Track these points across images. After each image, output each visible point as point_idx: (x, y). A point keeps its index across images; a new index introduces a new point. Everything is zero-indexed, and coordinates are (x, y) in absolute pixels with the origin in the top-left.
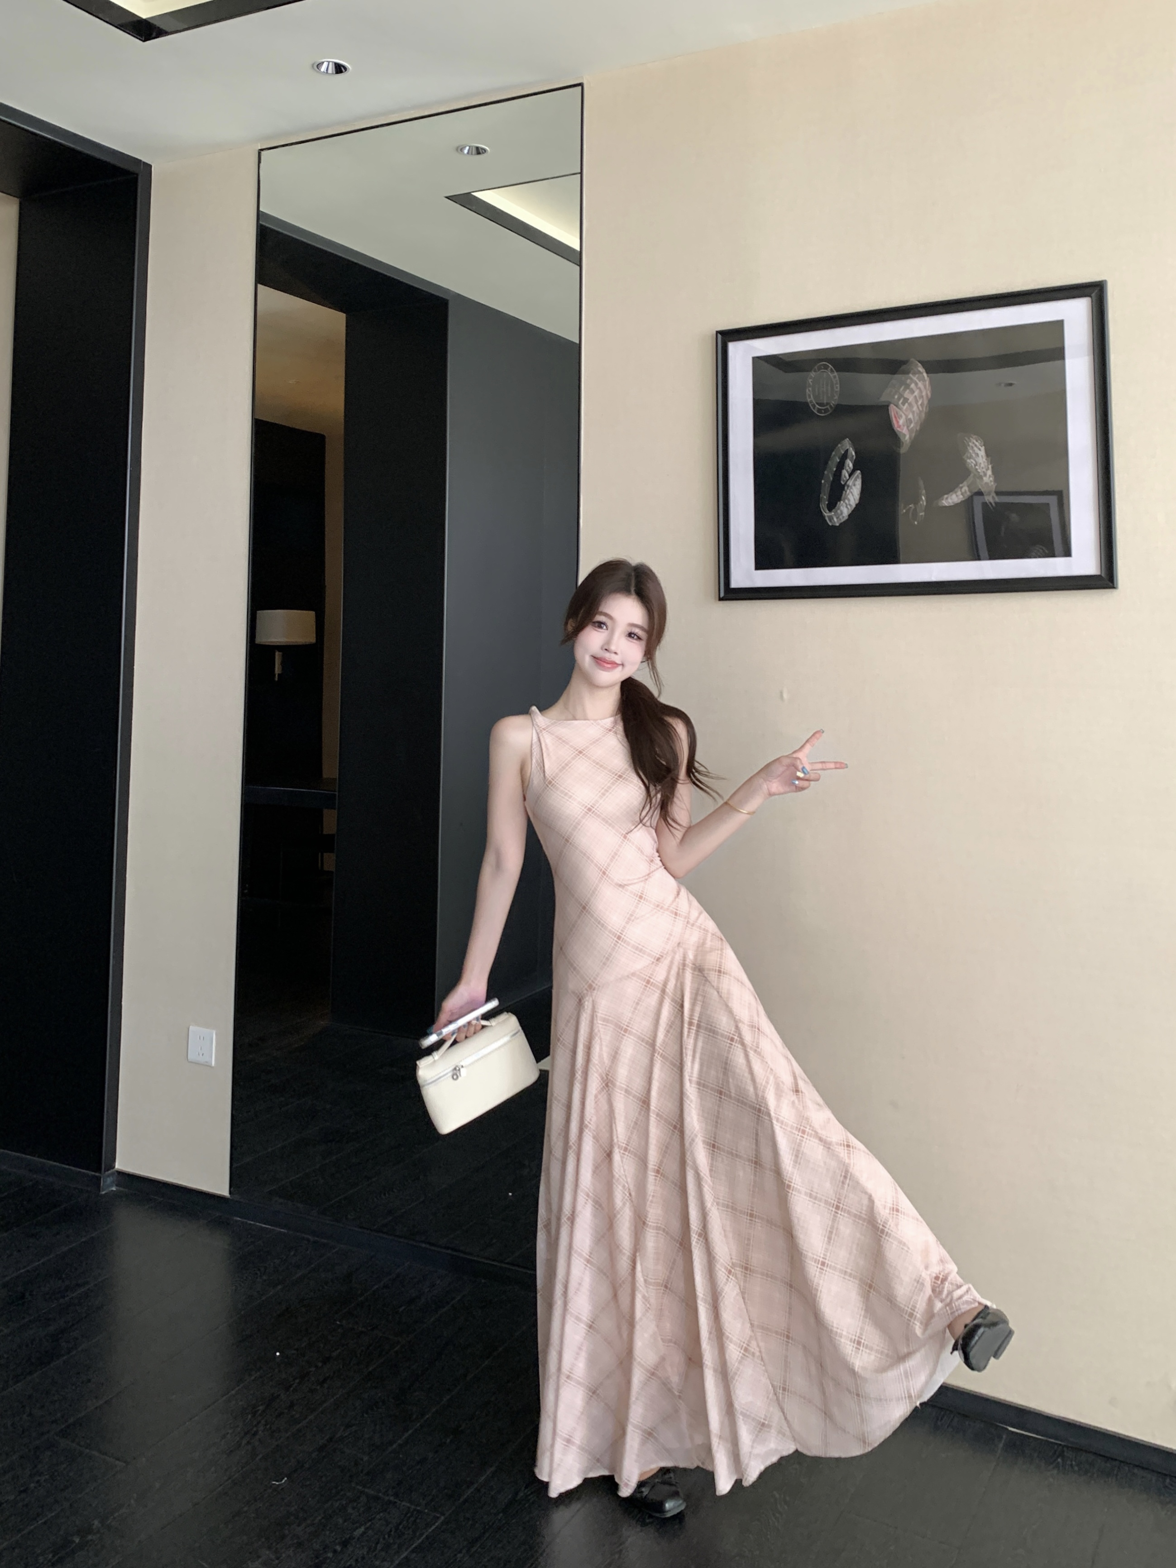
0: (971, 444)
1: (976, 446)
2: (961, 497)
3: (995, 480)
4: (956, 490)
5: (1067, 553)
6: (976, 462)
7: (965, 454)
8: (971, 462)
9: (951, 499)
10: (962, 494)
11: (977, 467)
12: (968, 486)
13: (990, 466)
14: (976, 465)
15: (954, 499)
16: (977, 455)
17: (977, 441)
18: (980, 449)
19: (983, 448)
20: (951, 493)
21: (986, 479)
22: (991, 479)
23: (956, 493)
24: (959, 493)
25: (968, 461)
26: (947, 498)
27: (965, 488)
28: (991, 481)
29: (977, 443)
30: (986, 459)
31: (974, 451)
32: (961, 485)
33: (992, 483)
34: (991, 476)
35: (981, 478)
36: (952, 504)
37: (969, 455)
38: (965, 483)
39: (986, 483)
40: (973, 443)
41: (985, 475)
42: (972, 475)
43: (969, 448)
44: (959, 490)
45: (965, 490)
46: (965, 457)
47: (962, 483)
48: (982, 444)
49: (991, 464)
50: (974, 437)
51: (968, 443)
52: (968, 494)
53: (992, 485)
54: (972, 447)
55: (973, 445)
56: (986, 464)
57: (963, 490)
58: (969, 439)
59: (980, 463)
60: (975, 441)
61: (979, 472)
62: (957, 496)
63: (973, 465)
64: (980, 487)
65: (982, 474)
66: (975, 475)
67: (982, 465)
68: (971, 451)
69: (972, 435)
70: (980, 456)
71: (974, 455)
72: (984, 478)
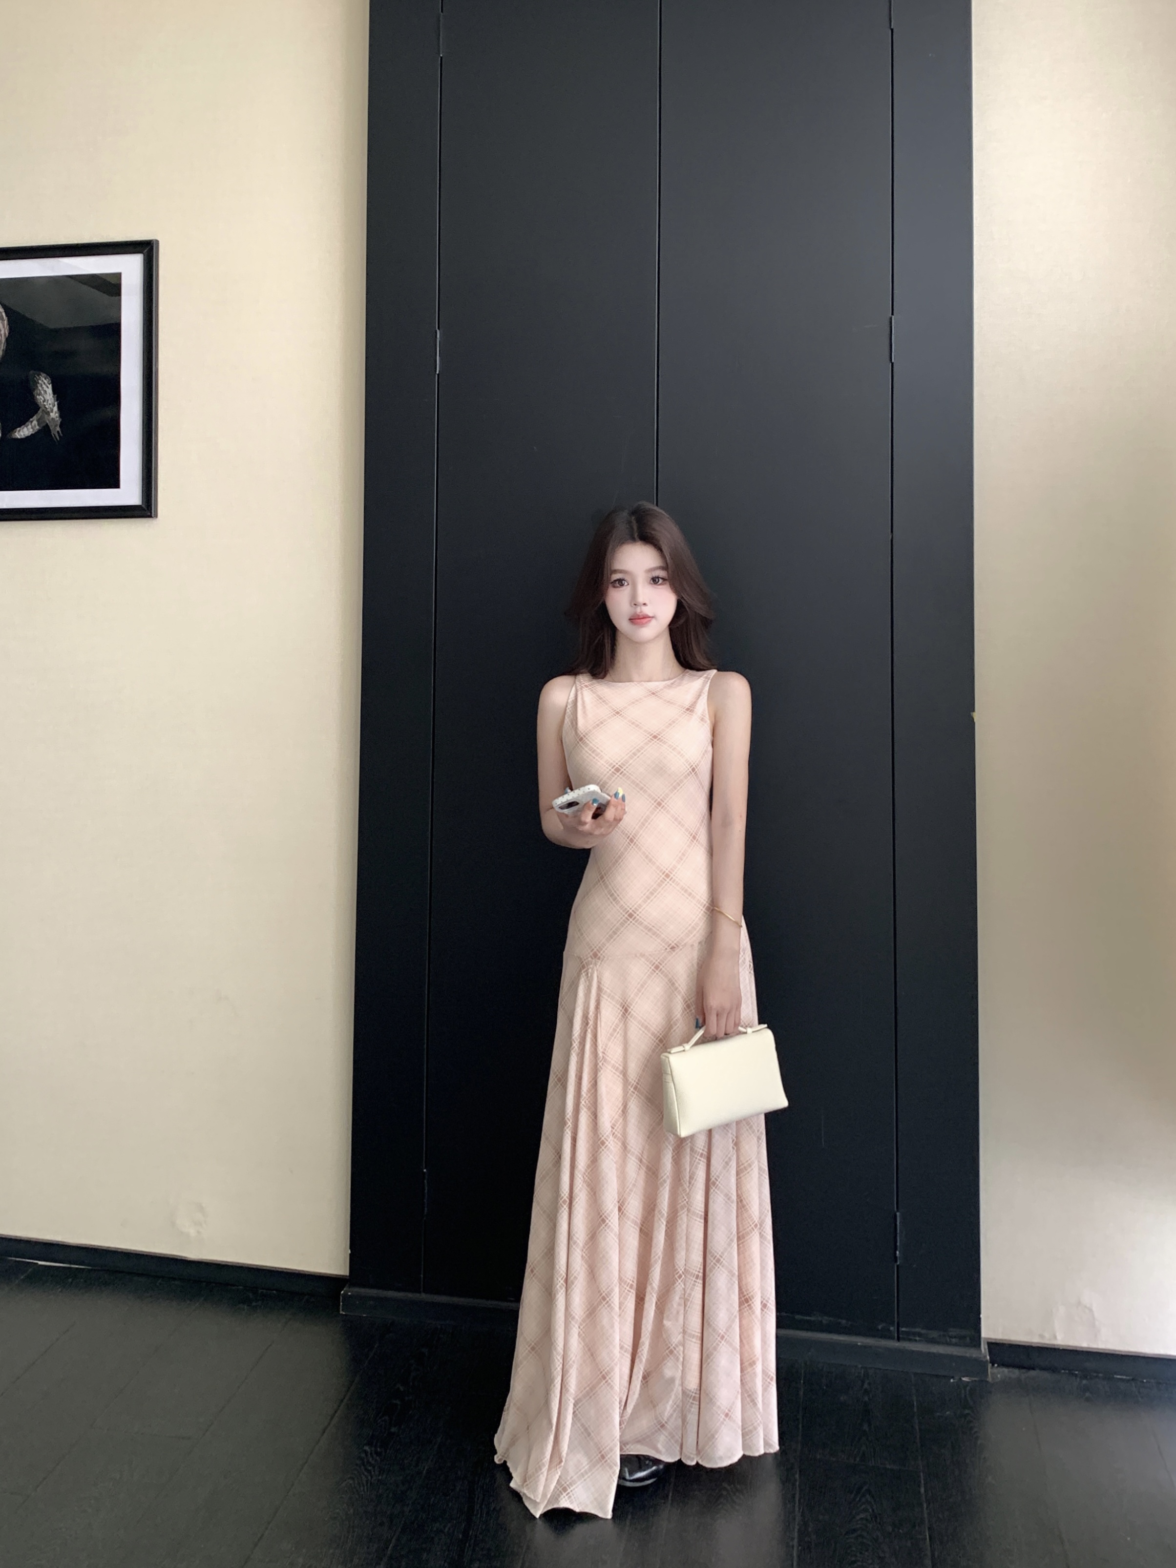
0: (40, 381)
1: (44, 383)
2: (31, 430)
3: (61, 416)
4: (27, 423)
5: (116, 485)
6: (44, 397)
7: (34, 390)
8: (40, 399)
9: (23, 432)
10: (32, 428)
11: (45, 403)
12: (38, 421)
13: (56, 403)
14: (44, 402)
15: (24, 432)
16: (45, 392)
17: (45, 379)
18: (48, 387)
19: (50, 386)
20: (23, 426)
21: (53, 415)
22: (57, 415)
23: (28, 425)
24: (30, 426)
25: (38, 397)
26: (19, 431)
27: (35, 422)
28: (57, 417)
29: (46, 382)
30: (53, 397)
31: (43, 388)
32: (31, 419)
33: (58, 419)
34: (57, 412)
35: (48, 413)
36: (23, 437)
37: (38, 392)
38: (35, 417)
39: (53, 419)
40: (43, 381)
41: (52, 411)
42: (41, 410)
43: (38, 385)
44: (30, 424)
45: (35, 426)
46: (35, 393)
47: (32, 417)
48: (50, 382)
49: (57, 400)
50: (44, 375)
51: (38, 380)
52: (37, 427)
53: (57, 421)
54: (41, 385)
55: (42, 383)
56: (53, 401)
57: (33, 424)
58: (38, 376)
59: (48, 400)
60: (44, 379)
61: (46, 408)
62: (28, 429)
63: (42, 401)
64: (48, 422)
65: (49, 410)
66: (43, 410)
67: (50, 402)
68: (40, 388)
69: (42, 373)
70: (48, 393)
71: (42, 392)
72: (51, 414)
